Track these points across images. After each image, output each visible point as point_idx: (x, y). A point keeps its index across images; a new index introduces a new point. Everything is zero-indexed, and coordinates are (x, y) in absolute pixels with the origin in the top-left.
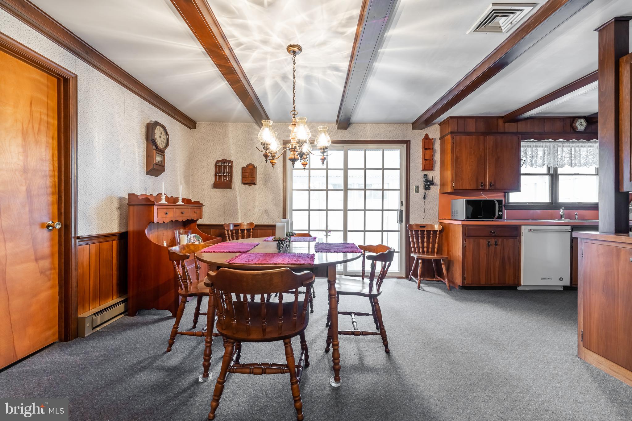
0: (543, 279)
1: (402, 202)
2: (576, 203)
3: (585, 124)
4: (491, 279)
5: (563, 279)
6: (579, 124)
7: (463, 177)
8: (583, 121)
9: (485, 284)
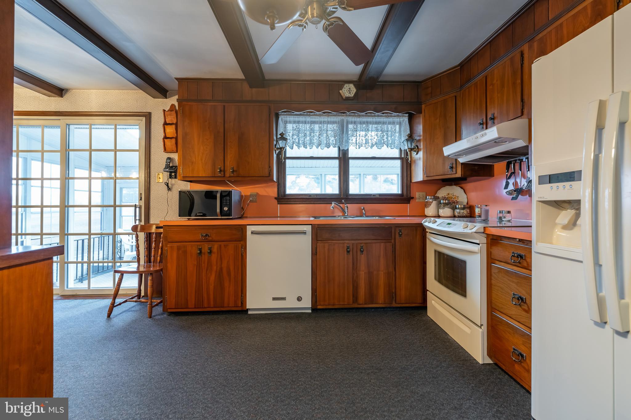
0: (274, 299)
1: (141, 194)
2: (371, 194)
3: (354, 90)
4: (203, 301)
5: (301, 297)
6: (347, 91)
7: (194, 160)
8: (352, 86)
9: (195, 308)
